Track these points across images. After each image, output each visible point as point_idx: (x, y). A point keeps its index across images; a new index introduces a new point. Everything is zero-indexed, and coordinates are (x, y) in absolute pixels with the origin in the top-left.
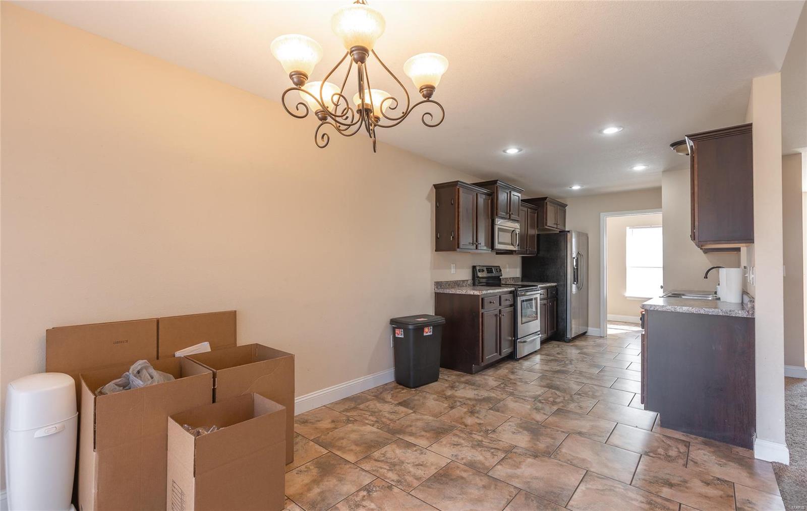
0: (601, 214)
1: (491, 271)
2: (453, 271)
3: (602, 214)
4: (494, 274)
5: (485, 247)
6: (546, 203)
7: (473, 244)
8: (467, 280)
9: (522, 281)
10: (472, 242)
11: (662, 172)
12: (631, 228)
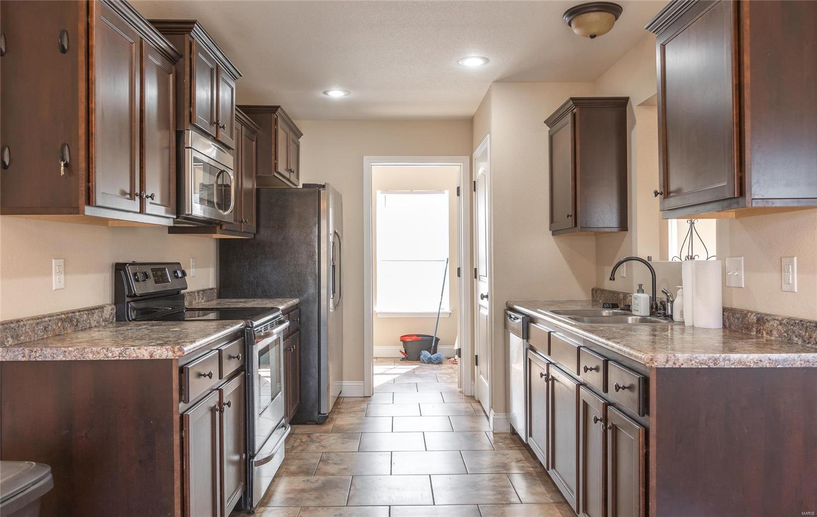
0: (364, 157)
1: (162, 276)
2: (56, 280)
3: (366, 159)
4: (171, 284)
5: (163, 208)
6: (276, 120)
7: (132, 196)
8: (101, 308)
9: (220, 296)
10: (128, 191)
11: (494, 82)
12: (383, 193)
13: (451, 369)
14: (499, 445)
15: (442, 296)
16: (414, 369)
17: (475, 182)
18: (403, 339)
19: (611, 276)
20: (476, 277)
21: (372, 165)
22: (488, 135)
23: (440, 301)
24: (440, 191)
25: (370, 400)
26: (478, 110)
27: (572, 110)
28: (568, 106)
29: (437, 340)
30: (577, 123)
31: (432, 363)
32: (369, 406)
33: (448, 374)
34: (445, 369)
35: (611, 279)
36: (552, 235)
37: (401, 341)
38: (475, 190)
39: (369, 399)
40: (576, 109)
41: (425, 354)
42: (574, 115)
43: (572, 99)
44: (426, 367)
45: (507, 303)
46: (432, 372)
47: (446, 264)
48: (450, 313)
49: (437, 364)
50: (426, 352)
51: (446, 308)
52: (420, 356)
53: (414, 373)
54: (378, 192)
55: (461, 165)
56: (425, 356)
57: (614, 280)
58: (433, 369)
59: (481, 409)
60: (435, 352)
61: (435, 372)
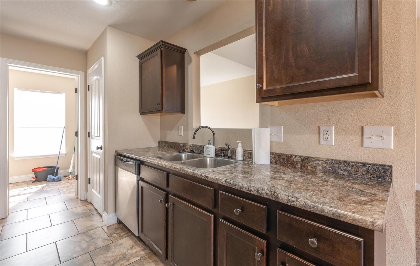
11: (108, 26)
12: (20, 90)
13: (68, 183)
14: (114, 237)
15: (61, 145)
16: (43, 187)
17: (88, 86)
18: (34, 171)
19: (194, 136)
20: (89, 137)
21: (8, 65)
22: (103, 58)
23: (60, 148)
24: (60, 92)
25: (5, 222)
26: (92, 46)
27: (161, 48)
28: (159, 45)
29: (58, 168)
30: (163, 56)
31: (55, 181)
32: (4, 227)
33: (67, 187)
34: (64, 184)
35: (193, 138)
36: (141, 115)
37: (33, 172)
38: (89, 90)
39: (5, 220)
40: (163, 48)
41: (51, 177)
42: (162, 51)
43: (162, 41)
44: (51, 185)
45: (116, 151)
46: (56, 187)
47: (63, 129)
48: (66, 154)
49: (58, 181)
50: (51, 176)
51: (64, 151)
52: (46, 178)
53: (43, 190)
54: (15, 89)
55: (78, 77)
56: (50, 178)
57: (195, 138)
58: (56, 185)
59: (94, 209)
60: (57, 175)
61: (58, 187)
